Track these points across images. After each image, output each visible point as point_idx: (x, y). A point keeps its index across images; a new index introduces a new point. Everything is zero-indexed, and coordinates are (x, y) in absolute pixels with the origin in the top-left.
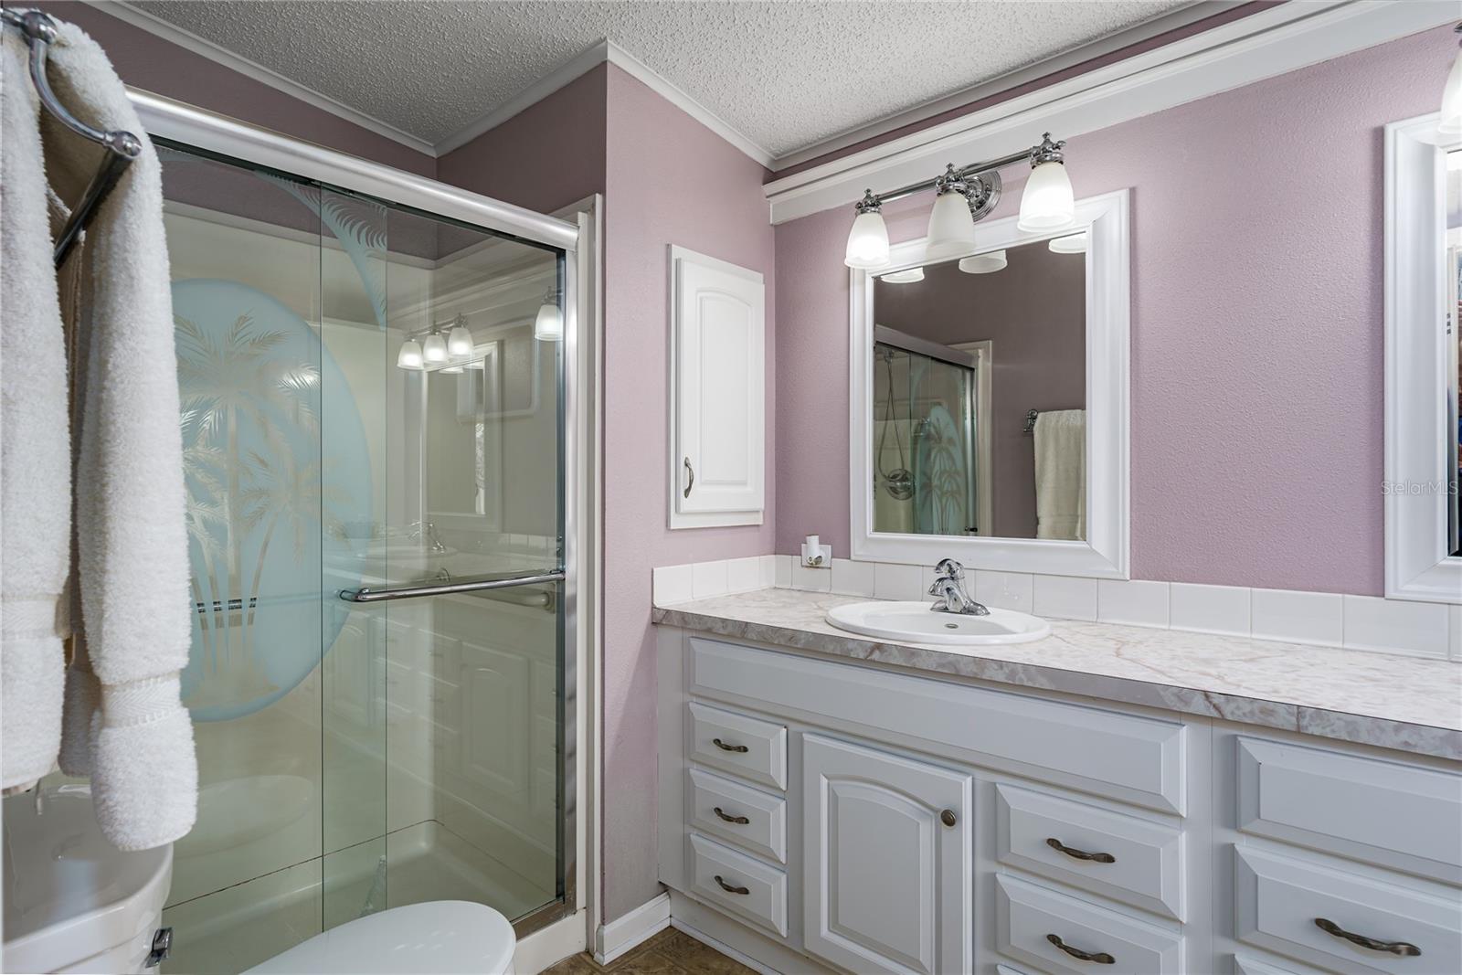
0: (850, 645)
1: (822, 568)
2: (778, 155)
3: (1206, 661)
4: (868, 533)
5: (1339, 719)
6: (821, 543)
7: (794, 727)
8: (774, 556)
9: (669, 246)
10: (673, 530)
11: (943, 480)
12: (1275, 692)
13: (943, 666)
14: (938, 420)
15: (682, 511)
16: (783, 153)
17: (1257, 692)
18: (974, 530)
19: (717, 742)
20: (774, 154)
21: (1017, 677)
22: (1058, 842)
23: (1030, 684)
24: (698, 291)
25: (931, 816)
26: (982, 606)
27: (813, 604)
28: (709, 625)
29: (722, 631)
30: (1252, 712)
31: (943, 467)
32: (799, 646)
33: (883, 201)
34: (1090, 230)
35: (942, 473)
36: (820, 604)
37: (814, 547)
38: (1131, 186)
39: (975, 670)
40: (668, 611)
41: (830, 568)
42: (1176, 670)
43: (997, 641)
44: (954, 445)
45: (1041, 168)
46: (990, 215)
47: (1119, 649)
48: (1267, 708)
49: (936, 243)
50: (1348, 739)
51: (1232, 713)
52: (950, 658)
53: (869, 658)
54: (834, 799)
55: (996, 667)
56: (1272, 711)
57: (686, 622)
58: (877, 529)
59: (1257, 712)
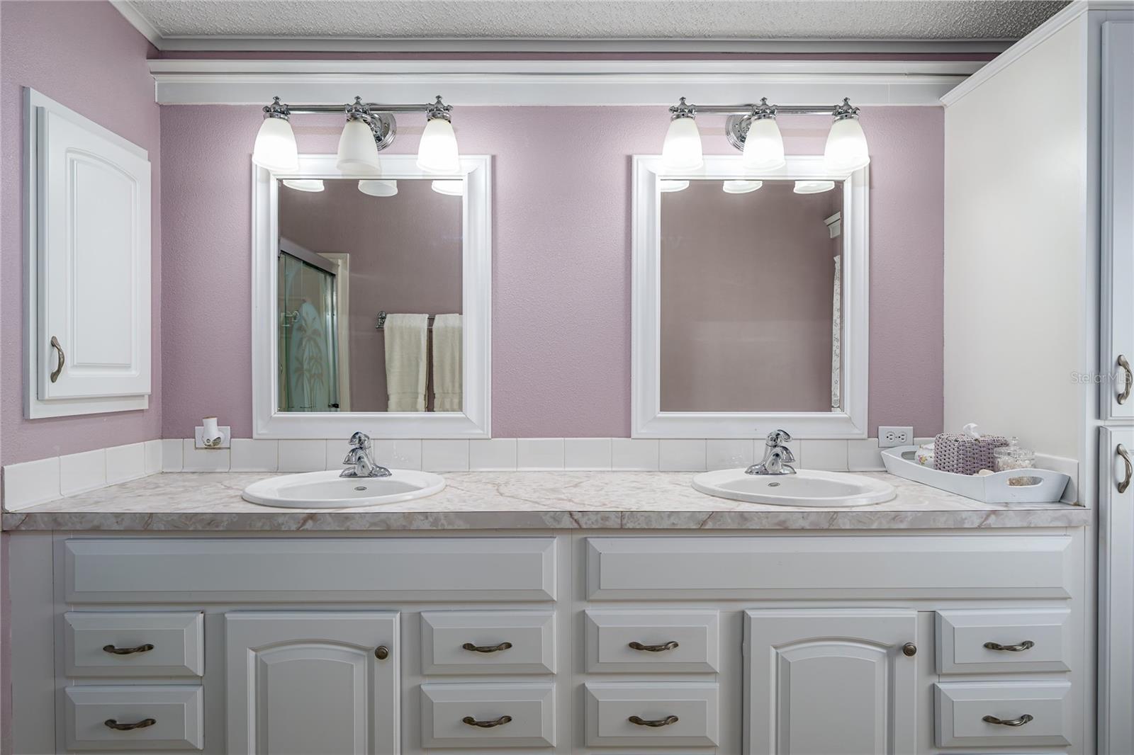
0: (281, 520)
1: (219, 448)
2: (166, 34)
3: (554, 490)
4: (273, 413)
5: (642, 516)
6: (218, 425)
7: (211, 610)
8: (160, 440)
9: (24, 91)
10: (35, 420)
11: (311, 364)
12: (604, 505)
13: (375, 524)
14: (307, 314)
15: (46, 397)
16: (172, 34)
17: (596, 506)
18: (336, 406)
19: (109, 649)
20: (161, 31)
21: (440, 524)
22: (471, 645)
23: (450, 527)
24: (68, 151)
25: (364, 656)
26: (385, 469)
27: (219, 485)
28: (96, 523)
29: (116, 527)
30: (597, 521)
31: (311, 354)
32: (221, 529)
33: (291, 112)
34: (466, 179)
35: (310, 359)
36: (226, 483)
37: (213, 429)
38: (494, 154)
39: (404, 524)
40: (28, 515)
41: (229, 448)
42: (543, 500)
43: (410, 497)
44: (320, 335)
45: (435, 122)
46: (385, 150)
47: (497, 490)
48: (604, 516)
49: (347, 161)
50: (646, 527)
51: (586, 523)
52: (383, 517)
53: (301, 529)
54: (262, 669)
55: (422, 518)
56: (608, 517)
57: (59, 524)
58: (281, 409)
59: (599, 520)
